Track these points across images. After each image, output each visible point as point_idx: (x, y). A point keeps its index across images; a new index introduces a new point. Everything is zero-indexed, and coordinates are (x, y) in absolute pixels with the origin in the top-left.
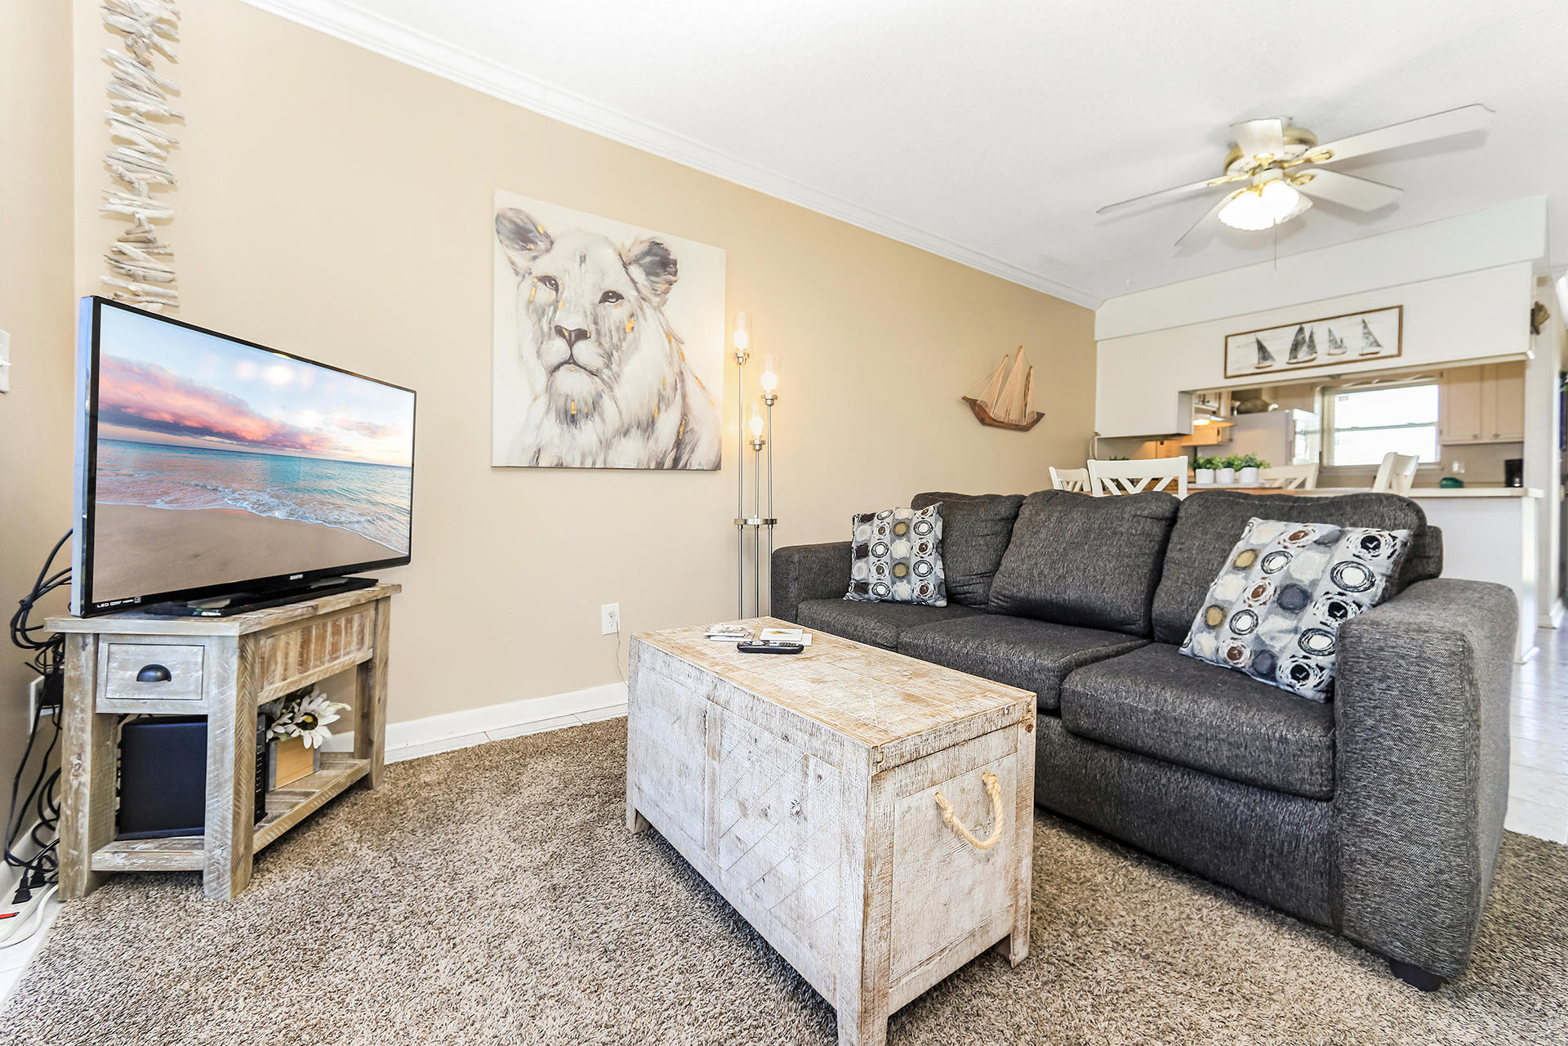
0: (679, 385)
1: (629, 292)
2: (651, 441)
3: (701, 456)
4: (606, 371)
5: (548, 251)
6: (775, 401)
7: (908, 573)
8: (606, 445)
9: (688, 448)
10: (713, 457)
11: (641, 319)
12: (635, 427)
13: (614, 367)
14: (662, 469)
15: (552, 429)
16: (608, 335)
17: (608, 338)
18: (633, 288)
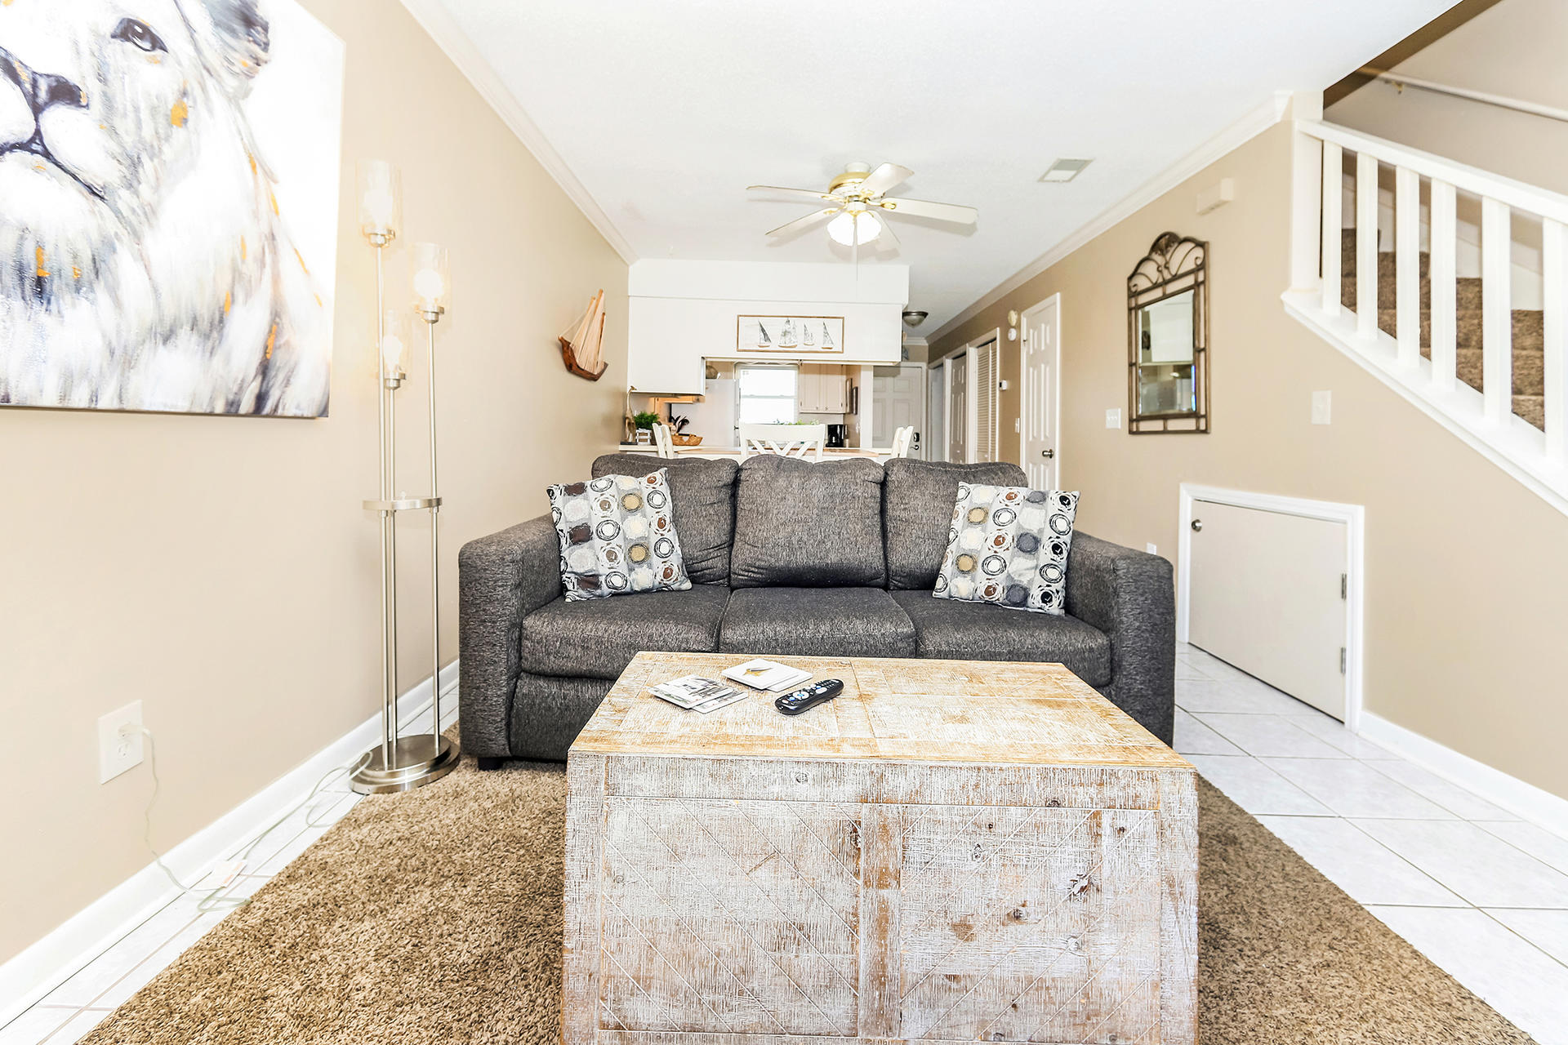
0: (268, 259)
1: (176, 41)
2: (218, 359)
4: (125, 193)
8: (123, 359)
9: (280, 376)
10: (317, 396)
11: (202, 109)
12: (187, 328)
13: (144, 189)
14: (237, 415)
16: (131, 115)
17: (129, 121)
18: (185, 33)
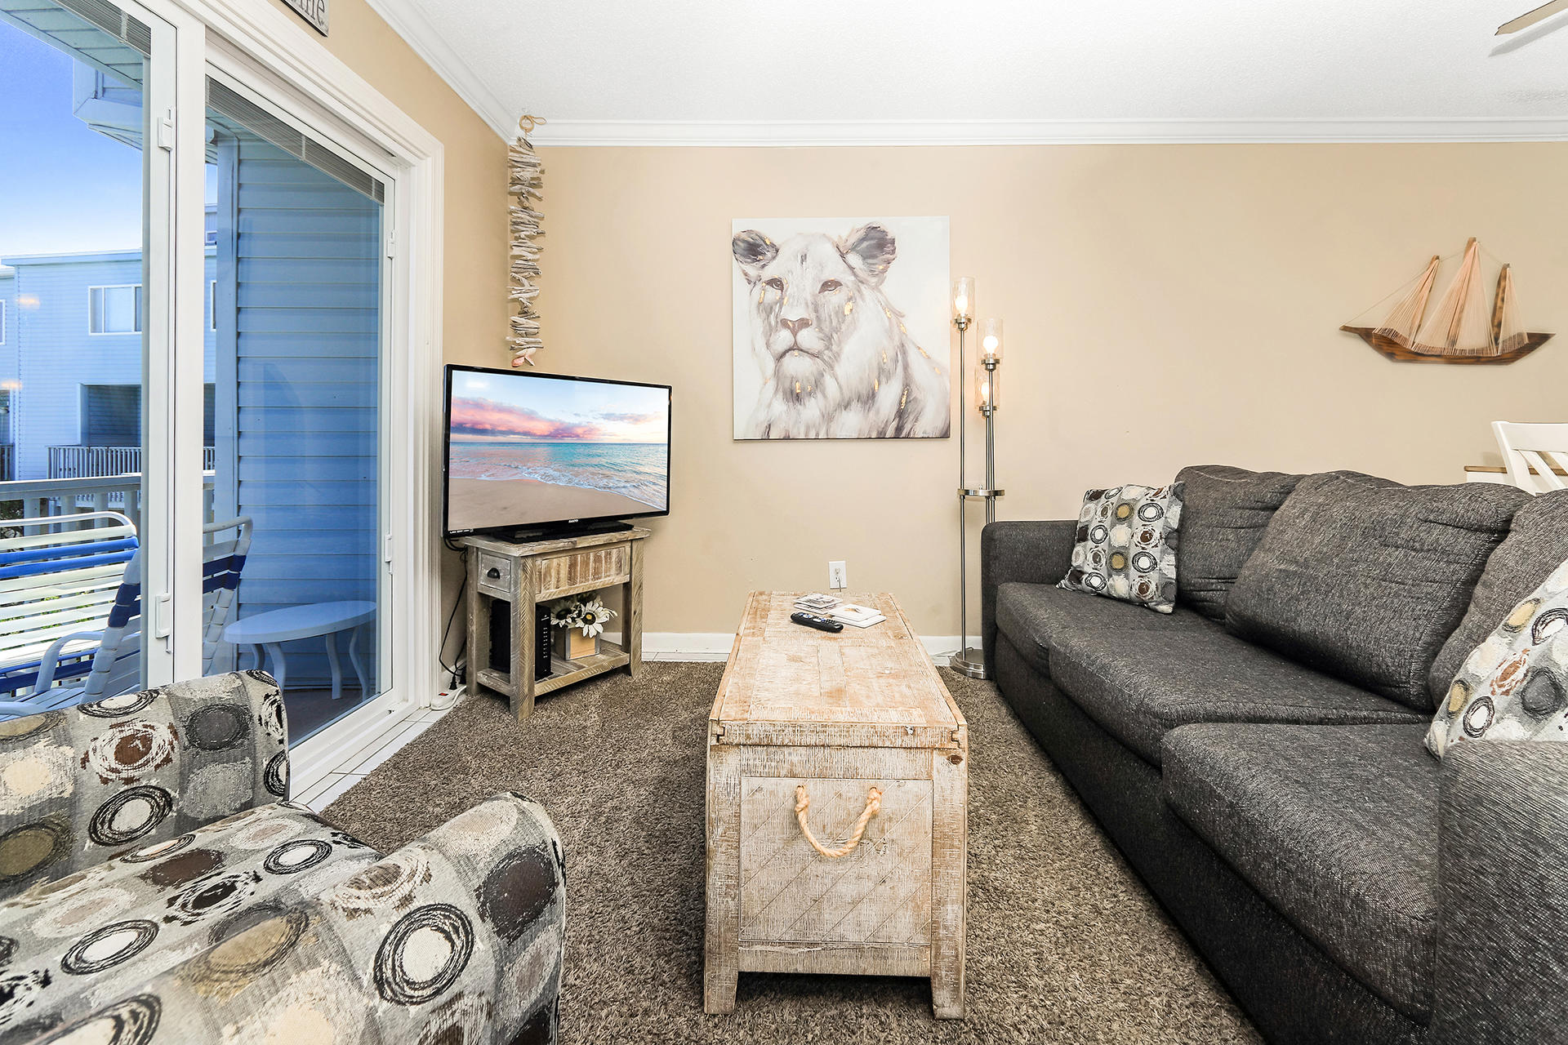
0: (900, 357)
1: (847, 279)
2: (872, 414)
3: (927, 422)
4: (826, 352)
5: (774, 258)
6: (997, 365)
7: (1126, 566)
8: (828, 418)
9: (911, 417)
10: (940, 425)
11: (859, 301)
12: (856, 401)
13: (834, 348)
14: (884, 438)
15: (780, 407)
16: (828, 320)
17: (827, 323)
18: (849, 272)
